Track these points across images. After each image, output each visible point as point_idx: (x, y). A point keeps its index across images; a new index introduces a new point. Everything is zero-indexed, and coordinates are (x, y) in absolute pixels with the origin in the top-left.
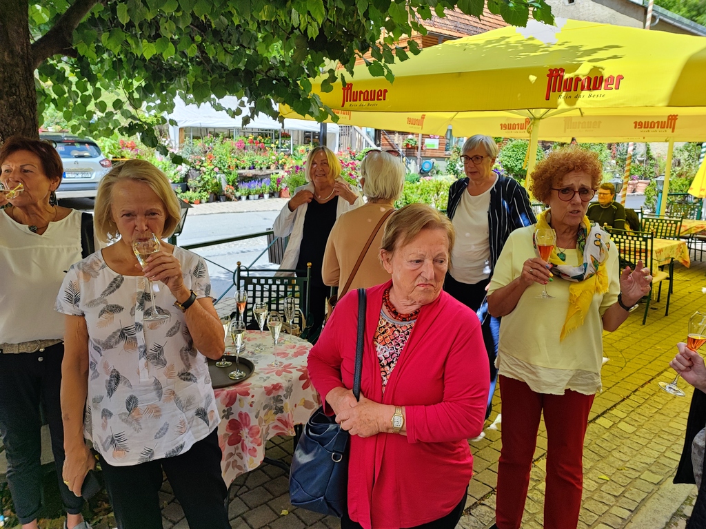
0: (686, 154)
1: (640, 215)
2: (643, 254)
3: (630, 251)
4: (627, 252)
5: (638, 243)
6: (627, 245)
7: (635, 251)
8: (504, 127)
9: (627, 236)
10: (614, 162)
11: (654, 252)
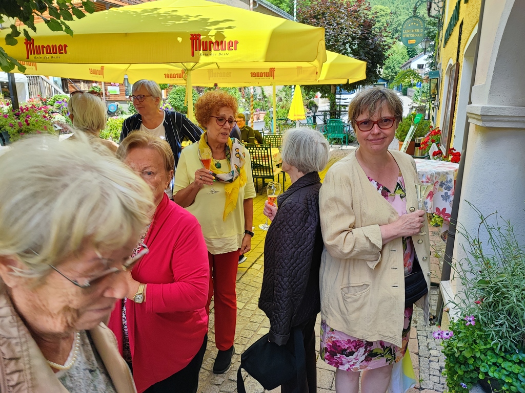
0: (284, 93)
1: (262, 133)
2: (267, 158)
3: (259, 157)
4: (258, 158)
5: (263, 151)
6: (257, 154)
7: (262, 157)
8: (167, 76)
9: (256, 148)
10: (244, 100)
11: (272, 157)
